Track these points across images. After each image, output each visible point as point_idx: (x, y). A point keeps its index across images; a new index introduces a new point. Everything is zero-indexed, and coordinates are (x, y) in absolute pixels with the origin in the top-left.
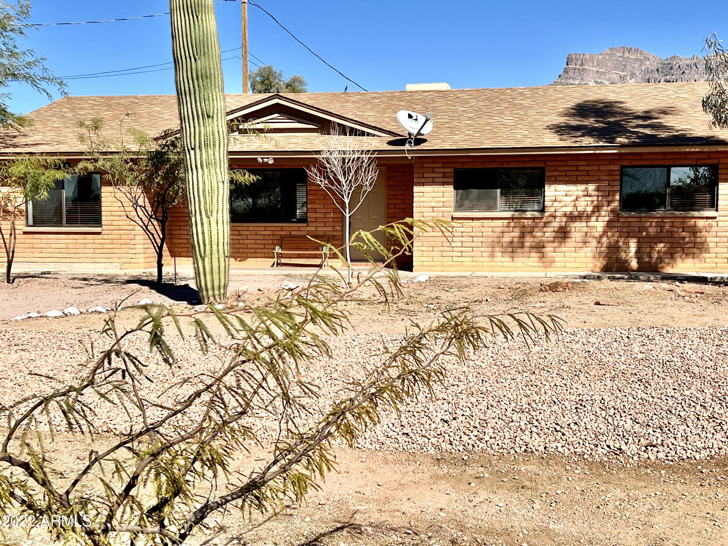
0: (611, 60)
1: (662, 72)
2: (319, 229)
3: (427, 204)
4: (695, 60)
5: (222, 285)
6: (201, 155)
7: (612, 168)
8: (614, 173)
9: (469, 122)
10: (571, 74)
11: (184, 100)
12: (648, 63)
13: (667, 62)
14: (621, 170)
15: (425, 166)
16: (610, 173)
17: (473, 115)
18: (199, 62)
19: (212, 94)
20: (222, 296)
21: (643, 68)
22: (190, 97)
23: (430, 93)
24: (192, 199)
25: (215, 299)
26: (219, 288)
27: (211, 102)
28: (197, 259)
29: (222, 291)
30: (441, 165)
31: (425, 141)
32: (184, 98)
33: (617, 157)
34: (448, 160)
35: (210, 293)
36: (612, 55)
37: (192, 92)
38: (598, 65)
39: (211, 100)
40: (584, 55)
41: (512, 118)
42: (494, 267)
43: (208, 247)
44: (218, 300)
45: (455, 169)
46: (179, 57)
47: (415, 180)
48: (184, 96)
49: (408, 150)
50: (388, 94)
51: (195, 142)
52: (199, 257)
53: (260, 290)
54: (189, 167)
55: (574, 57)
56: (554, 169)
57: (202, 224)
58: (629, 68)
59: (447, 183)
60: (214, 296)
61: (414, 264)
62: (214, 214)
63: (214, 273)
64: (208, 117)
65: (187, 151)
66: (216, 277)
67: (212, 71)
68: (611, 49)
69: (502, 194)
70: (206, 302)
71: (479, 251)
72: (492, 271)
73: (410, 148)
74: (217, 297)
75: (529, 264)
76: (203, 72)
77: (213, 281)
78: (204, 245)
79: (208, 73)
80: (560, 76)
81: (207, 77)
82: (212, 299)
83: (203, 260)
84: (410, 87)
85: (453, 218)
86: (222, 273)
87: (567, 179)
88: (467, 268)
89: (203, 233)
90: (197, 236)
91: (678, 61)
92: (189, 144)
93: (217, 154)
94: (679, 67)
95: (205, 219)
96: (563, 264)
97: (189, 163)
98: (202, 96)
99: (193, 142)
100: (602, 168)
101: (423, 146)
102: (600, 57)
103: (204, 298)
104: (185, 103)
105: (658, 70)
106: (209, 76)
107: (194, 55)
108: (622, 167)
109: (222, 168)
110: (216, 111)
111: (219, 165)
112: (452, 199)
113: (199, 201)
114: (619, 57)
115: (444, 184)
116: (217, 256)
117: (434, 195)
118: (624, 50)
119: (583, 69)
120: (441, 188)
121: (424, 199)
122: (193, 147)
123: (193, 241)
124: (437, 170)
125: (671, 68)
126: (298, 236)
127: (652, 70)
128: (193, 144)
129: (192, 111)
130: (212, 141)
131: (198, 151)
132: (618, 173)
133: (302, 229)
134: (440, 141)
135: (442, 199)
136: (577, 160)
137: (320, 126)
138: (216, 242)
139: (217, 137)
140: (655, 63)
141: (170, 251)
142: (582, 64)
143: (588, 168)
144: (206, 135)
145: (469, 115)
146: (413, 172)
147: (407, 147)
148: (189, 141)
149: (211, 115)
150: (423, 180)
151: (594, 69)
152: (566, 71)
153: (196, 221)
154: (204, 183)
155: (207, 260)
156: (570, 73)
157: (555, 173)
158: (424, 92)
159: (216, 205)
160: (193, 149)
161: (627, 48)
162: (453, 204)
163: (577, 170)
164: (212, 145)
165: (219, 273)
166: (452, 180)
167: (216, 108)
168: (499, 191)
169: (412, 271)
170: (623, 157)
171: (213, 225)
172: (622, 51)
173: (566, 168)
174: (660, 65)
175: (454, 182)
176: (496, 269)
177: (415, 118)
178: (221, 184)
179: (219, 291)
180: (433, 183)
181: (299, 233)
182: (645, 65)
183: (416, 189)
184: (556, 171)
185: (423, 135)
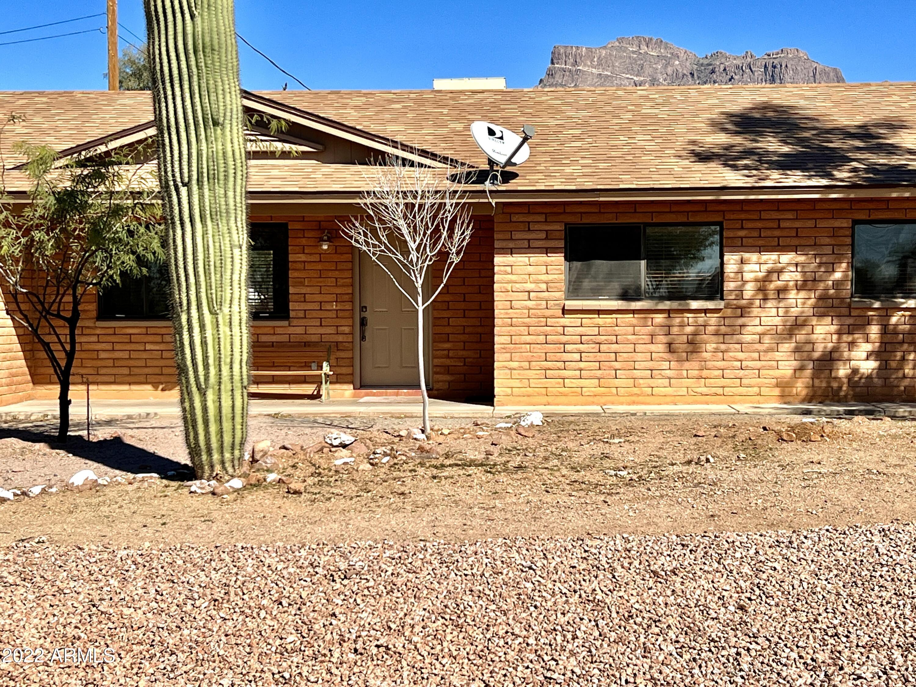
0: (621, 57)
1: (699, 78)
2: (311, 330)
3: (517, 285)
4: (749, 59)
5: (238, 441)
6: (201, 196)
7: (837, 224)
8: (842, 232)
9: (578, 144)
10: (558, 78)
11: (169, 93)
12: (677, 62)
13: (706, 62)
14: (853, 228)
15: (514, 219)
16: (834, 233)
17: (579, 132)
18: (198, 20)
19: (222, 81)
20: (236, 462)
21: (670, 70)
22: (181, 86)
23: (485, 95)
24: (183, 279)
25: (224, 468)
26: (233, 448)
27: (221, 97)
28: (190, 393)
29: (237, 453)
30: (542, 218)
31: (514, 175)
32: (168, 88)
33: (846, 206)
34: (555, 210)
35: (216, 456)
36: (621, 49)
37: (186, 77)
38: (600, 64)
39: (220, 92)
40: (577, 48)
41: (649, 137)
42: (638, 395)
43: (213, 371)
44: (230, 470)
45: (566, 224)
46: (160, 10)
47: (497, 244)
48: (168, 85)
49: (491, 192)
50: (412, 96)
51: (190, 171)
52: (194, 389)
53: (284, 448)
54: (177, 219)
55: (562, 51)
56: (738, 226)
57: (202, 327)
58: (648, 70)
59: (554, 250)
60: (223, 463)
61: (497, 391)
62: (226, 309)
63: (224, 419)
64: (216, 123)
65: (172, 188)
66: (227, 426)
67: (223, 39)
68: (620, 40)
69: (648, 267)
70: (206, 475)
71: (610, 368)
72: (634, 403)
73: (493, 188)
74: (228, 465)
75: (699, 390)
76: (207, 39)
77: (221, 432)
78: (206, 366)
79: (216, 42)
80: (541, 81)
81: (213, 50)
82: (218, 468)
83: (203, 394)
84: (440, 84)
85: (565, 311)
86: (238, 419)
87: (761, 242)
88: (591, 399)
89: (204, 343)
90: (192, 350)
91: (723, 60)
92: (178, 175)
93: (231, 194)
94: (725, 70)
95: (208, 318)
96: (756, 389)
97: (176, 211)
98: (204, 85)
99: (185, 170)
100: (821, 224)
101: (512, 185)
102: (604, 52)
103: (202, 468)
104: (170, 97)
105: (692, 74)
106: (216, 48)
107: (190, 8)
108: (856, 222)
109: (239, 219)
110: (228, 114)
111: (233, 216)
112: (562, 277)
113: (197, 283)
114: (634, 52)
115: (547, 251)
116: (229, 387)
117: (530, 269)
118: (640, 41)
119: (577, 71)
120: (542, 258)
121: (514, 278)
122: (186, 180)
123: (184, 358)
124: (537, 227)
125: (713, 72)
126: (272, 344)
127: (684, 75)
128: (186, 175)
129: (185, 113)
130: (222, 170)
131: (195, 188)
132: (849, 233)
133: (278, 331)
134: (540, 176)
135: (544, 277)
136: (778, 210)
137: (321, 147)
138: (228, 360)
139: (231, 162)
140: (688, 64)
141: (31, 374)
142: (576, 63)
143: (797, 224)
144: (212, 158)
145: (571, 132)
146: (492, 230)
147: (488, 186)
148: (177, 170)
149: (221, 120)
150: (511, 245)
151: (594, 71)
152: (550, 74)
153: (189, 321)
154: (206, 249)
155: (211, 396)
156: (557, 76)
157: (742, 233)
158: (474, 92)
159: (228, 291)
160: (184, 185)
161: (645, 39)
162: (563, 286)
163: (779, 227)
164: (222, 177)
165: (233, 418)
166: (562, 244)
167: (229, 107)
168: (643, 263)
169: (492, 405)
170: (858, 206)
171: (224, 329)
172: (636, 42)
173: (759, 225)
174: (695, 67)
175: (565, 247)
176: (641, 398)
177: (498, 134)
178: (236, 251)
179: (232, 453)
180: (529, 249)
181: (274, 339)
182: (673, 65)
183: (498, 259)
184: (742, 228)
185: (515, 164)
